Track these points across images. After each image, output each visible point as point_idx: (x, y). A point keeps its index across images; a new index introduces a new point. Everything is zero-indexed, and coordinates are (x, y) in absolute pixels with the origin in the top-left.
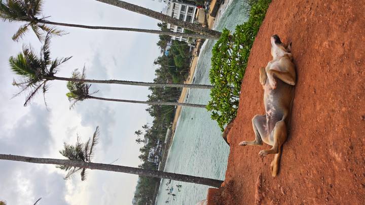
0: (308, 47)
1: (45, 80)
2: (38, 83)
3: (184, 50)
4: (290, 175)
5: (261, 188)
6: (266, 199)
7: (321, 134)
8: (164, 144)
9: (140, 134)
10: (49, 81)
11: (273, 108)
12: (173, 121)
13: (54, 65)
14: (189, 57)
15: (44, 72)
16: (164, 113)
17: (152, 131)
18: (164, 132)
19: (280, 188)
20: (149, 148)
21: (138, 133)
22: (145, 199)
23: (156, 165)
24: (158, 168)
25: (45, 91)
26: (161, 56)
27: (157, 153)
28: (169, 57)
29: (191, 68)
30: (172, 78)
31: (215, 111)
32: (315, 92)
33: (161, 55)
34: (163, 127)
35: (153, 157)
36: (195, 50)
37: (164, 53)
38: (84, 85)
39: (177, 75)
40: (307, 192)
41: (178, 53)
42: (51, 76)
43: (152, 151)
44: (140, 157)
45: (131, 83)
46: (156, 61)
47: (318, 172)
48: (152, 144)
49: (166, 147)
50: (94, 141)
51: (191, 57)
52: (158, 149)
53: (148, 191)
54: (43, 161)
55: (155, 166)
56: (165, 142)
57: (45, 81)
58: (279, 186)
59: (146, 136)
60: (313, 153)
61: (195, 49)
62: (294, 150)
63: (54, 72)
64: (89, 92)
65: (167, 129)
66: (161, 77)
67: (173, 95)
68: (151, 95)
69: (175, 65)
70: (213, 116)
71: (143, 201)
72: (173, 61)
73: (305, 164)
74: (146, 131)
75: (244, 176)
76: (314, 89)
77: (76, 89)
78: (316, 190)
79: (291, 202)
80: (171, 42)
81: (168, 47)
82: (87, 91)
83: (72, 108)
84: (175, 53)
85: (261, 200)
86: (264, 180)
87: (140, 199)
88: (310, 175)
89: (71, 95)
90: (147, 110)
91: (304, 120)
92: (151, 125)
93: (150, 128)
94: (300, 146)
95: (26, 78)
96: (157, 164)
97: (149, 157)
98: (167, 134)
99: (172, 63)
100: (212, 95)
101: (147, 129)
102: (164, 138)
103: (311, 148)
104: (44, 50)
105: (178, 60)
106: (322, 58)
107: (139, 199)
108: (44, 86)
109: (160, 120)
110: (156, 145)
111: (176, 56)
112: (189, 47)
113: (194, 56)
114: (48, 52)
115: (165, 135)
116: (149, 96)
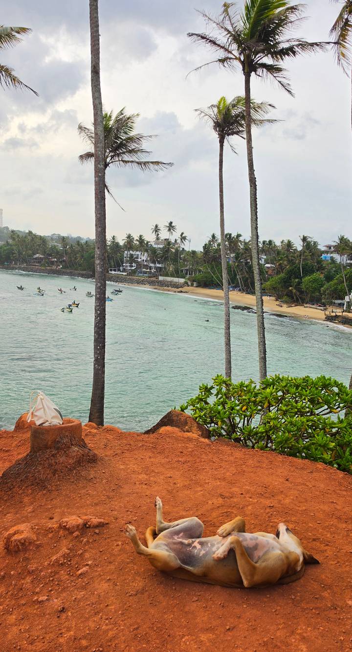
0: (303, 610)
1: (242, 59)
2: (234, 47)
3: (336, 289)
4: (106, 585)
5: (85, 527)
6: (70, 537)
7: (163, 645)
8: (156, 276)
9: (169, 230)
10: (241, 67)
11: (203, 552)
12: (199, 286)
13: (271, 69)
14: (323, 301)
15: (256, 53)
16: (212, 268)
17: (177, 250)
18: (177, 273)
19: (87, 565)
20: (146, 251)
21: (171, 227)
22: (62, 256)
23: (120, 266)
24: (115, 271)
25: (222, 61)
26: (319, 247)
27: (139, 265)
28: (319, 262)
29: (301, 308)
30: (278, 273)
31: (214, 391)
32: (229, 629)
33: (322, 247)
34: (187, 270)
35: (132, 259)
36: (338, 310)
37: (327, 252)
38: (242, 126)
39: (286, 282)
40: (83, 619)
41: (329, 278)
42: (249, 67)
43: (143, 257)
44: (129, 237)
45: (254, 219)
46: (309, 240)
47: (110, 640)
48: (154, 255)
49: (153, 280)
50: (145, 163)
51: (324, 305)
52: (146, 267)
53: (76, 259)
54: (96, 94)
55: (118, 265)
56: (161, 278)
57: (240, 59)
58: (90, 563)
59: (168, 242)
60: (137, 628)
61: (340, 310)
62: (143, 591)
63: (259, 71)
64: (231, 137)
65: (184, 277)
66: (279, 253)
67: (247, 279)
68: (241, 239)
69: (304, 277)
70: (206, 388)
71: (58, 252)
72: (312, 272)
73: (122, 614)
74: (176, 240)
75: (104, 481)
76: (234, 628)
77: (234, 112)
78: (84, 637)
79: (67, 587)
80: (348, 262)
81: (337, 257)
82: (233, 134)
83: (199, 112)
84: (329, 272)
85: (68, 529)
86: (97, 531)
87: (60, 247)
88: (107, 625)
89: (221, 106)
90: (213, 236)
91: (187, 609)
92: (188, 247)
93: (182, 246)
94: (148, 602)
95: (241, 24)
96: (121, 268)
97: (131, 252)
98: (176, 280)
99: (308, 271)
100: (242, 385)
101: (179, 241)
102: (167, 275)
103: (145, 626)
104: (298, 46)
105: (315, 281)
106: (281, 642)
107: (60, 245)
108: (230, 59)
109: (197, 263)
110: (154, 262)
111: (322, 276)
112: (343, 299)
113: (325, 309)
114: (294, 53)
115: (172, 276)
116: (239, 236)
